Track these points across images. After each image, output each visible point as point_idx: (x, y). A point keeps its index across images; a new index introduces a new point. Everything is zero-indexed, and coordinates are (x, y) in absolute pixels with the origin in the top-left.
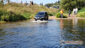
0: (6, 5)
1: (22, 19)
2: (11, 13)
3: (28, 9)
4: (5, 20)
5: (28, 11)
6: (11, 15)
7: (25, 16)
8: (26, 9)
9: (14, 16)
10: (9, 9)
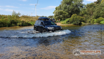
0: (21, 17)
1: (29, 25)
2: (23, 22)
3: (34, 20)
4: (19, 26)
5: (33, 20)
6: (23, 23)
7: (31, 24)
8: (32, 19)
9: (25, 24)
10: (22, 20)
